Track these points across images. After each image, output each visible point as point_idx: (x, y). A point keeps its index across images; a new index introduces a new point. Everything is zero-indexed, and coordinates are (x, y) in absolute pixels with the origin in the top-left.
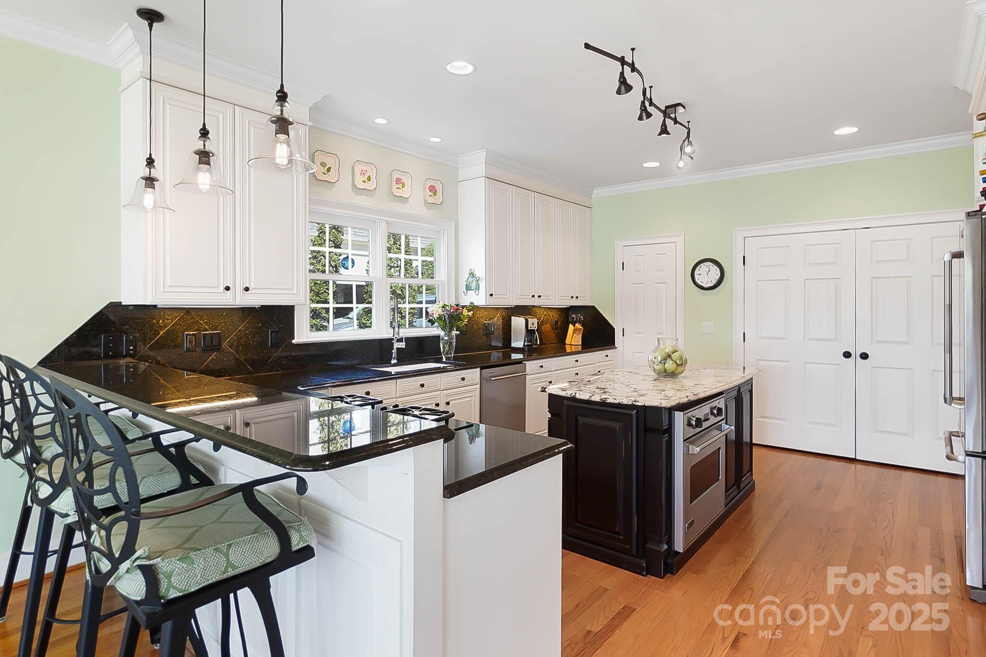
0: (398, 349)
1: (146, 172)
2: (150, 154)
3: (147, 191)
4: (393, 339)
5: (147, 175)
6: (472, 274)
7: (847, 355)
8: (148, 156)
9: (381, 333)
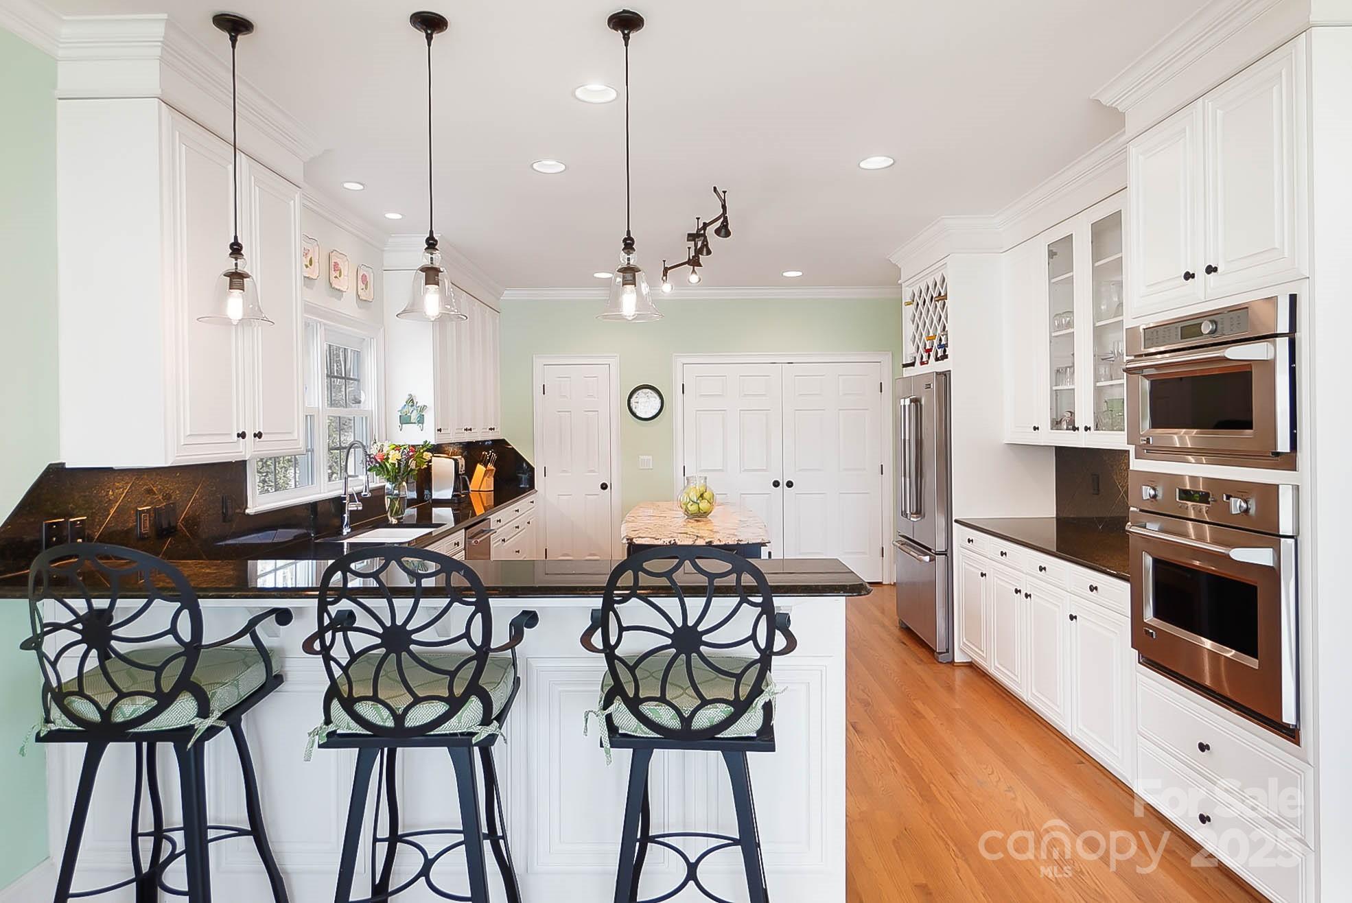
0: (351, 512)
1: (230, 264)
2: (236, 237)
3: (233, 294)
4: (345, 499)
5: (232, 268)
6: (411, 401)
7: (776, 484)
8: (232, 241)
9: (322, 491)
